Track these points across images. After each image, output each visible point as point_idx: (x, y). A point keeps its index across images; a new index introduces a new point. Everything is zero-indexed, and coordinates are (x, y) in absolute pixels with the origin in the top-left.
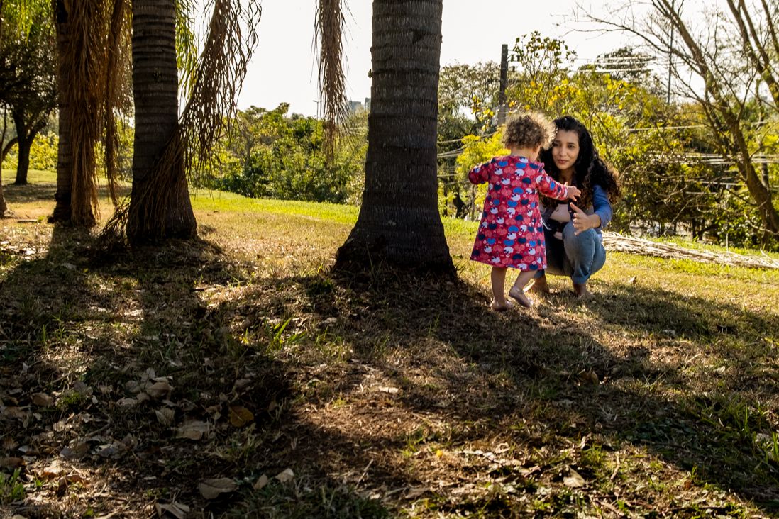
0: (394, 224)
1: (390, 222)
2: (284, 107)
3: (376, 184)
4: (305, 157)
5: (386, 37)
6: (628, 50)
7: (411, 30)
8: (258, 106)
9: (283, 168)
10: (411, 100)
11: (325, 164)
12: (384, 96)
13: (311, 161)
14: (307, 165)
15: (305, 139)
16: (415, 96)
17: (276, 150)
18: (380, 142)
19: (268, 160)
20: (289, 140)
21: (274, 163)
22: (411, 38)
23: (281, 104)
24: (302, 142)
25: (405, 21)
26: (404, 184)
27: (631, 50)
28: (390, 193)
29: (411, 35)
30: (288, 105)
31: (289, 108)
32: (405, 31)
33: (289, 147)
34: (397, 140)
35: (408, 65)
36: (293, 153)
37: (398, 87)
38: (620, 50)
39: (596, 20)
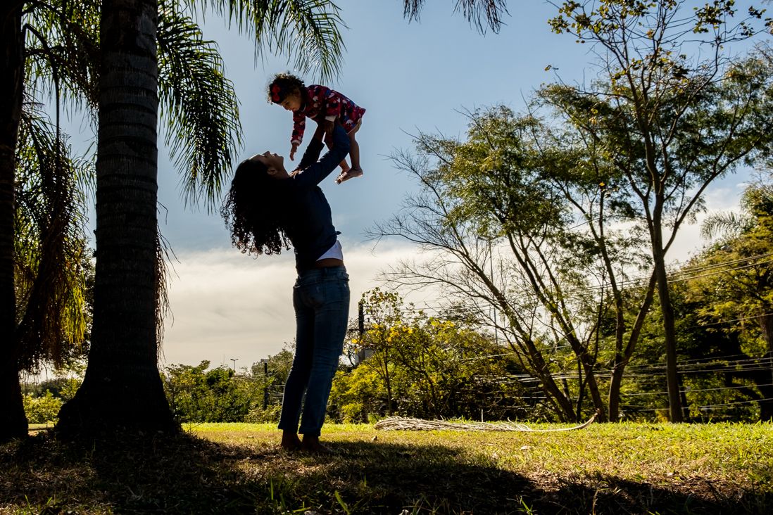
2: (205, 364)
4: (216, 399)
8: (185, 364)
9: (199, 409)
11: (231, 403)
13: (220, 402)
14: (217, 405)
15: (215, 385)
17: (194, 395)
19: (187, 403)
20: (203, 386)
21: (192, 405)
23: (203, 362)
24: (213, 388)
30: (208, 362)
31: (210, 365)
33: (203, 392)
36: (206, 396)
39: (420, 276)
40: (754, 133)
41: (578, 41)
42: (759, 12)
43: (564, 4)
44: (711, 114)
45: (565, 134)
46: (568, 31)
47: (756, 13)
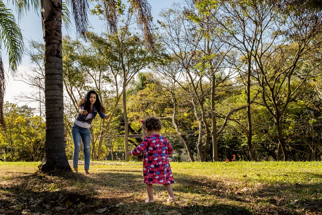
0: (57, 158)
1: (56, 157)
3: (51, 147)
5: (51, 109)
6: (26, 106)
7: (58, 107)
10: (59, 125)
12: (52, 124)
16: (60, 124)
18: (51, 136)
22: (58, 109)
25: (56, 105)
26: (59, 147)
27: (27, 106)
28: (55, 150)
29: (58, 108)
32: (57, 108)
34: (56, 135)
35: (58, 116)
37: (55, 122)
38: (24, 106)
39: (28, 98)
40: (151, 58)
41: (99, 19)
42: (160, 22)
43: (97, 5)
44: (139, 50)
45: (89, 49)
46: (97, 15)
47: (159, 22)
